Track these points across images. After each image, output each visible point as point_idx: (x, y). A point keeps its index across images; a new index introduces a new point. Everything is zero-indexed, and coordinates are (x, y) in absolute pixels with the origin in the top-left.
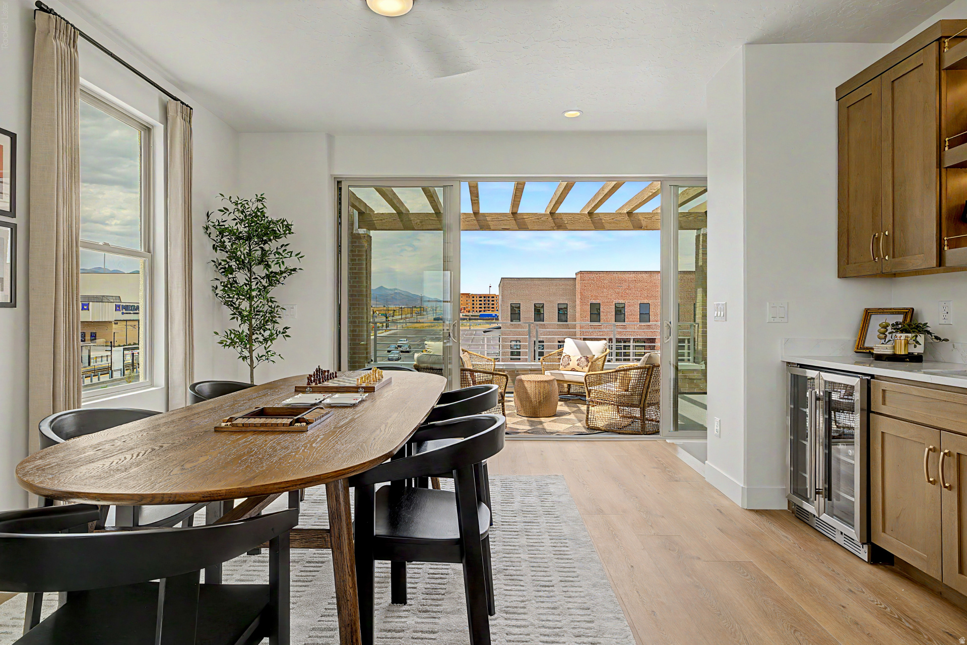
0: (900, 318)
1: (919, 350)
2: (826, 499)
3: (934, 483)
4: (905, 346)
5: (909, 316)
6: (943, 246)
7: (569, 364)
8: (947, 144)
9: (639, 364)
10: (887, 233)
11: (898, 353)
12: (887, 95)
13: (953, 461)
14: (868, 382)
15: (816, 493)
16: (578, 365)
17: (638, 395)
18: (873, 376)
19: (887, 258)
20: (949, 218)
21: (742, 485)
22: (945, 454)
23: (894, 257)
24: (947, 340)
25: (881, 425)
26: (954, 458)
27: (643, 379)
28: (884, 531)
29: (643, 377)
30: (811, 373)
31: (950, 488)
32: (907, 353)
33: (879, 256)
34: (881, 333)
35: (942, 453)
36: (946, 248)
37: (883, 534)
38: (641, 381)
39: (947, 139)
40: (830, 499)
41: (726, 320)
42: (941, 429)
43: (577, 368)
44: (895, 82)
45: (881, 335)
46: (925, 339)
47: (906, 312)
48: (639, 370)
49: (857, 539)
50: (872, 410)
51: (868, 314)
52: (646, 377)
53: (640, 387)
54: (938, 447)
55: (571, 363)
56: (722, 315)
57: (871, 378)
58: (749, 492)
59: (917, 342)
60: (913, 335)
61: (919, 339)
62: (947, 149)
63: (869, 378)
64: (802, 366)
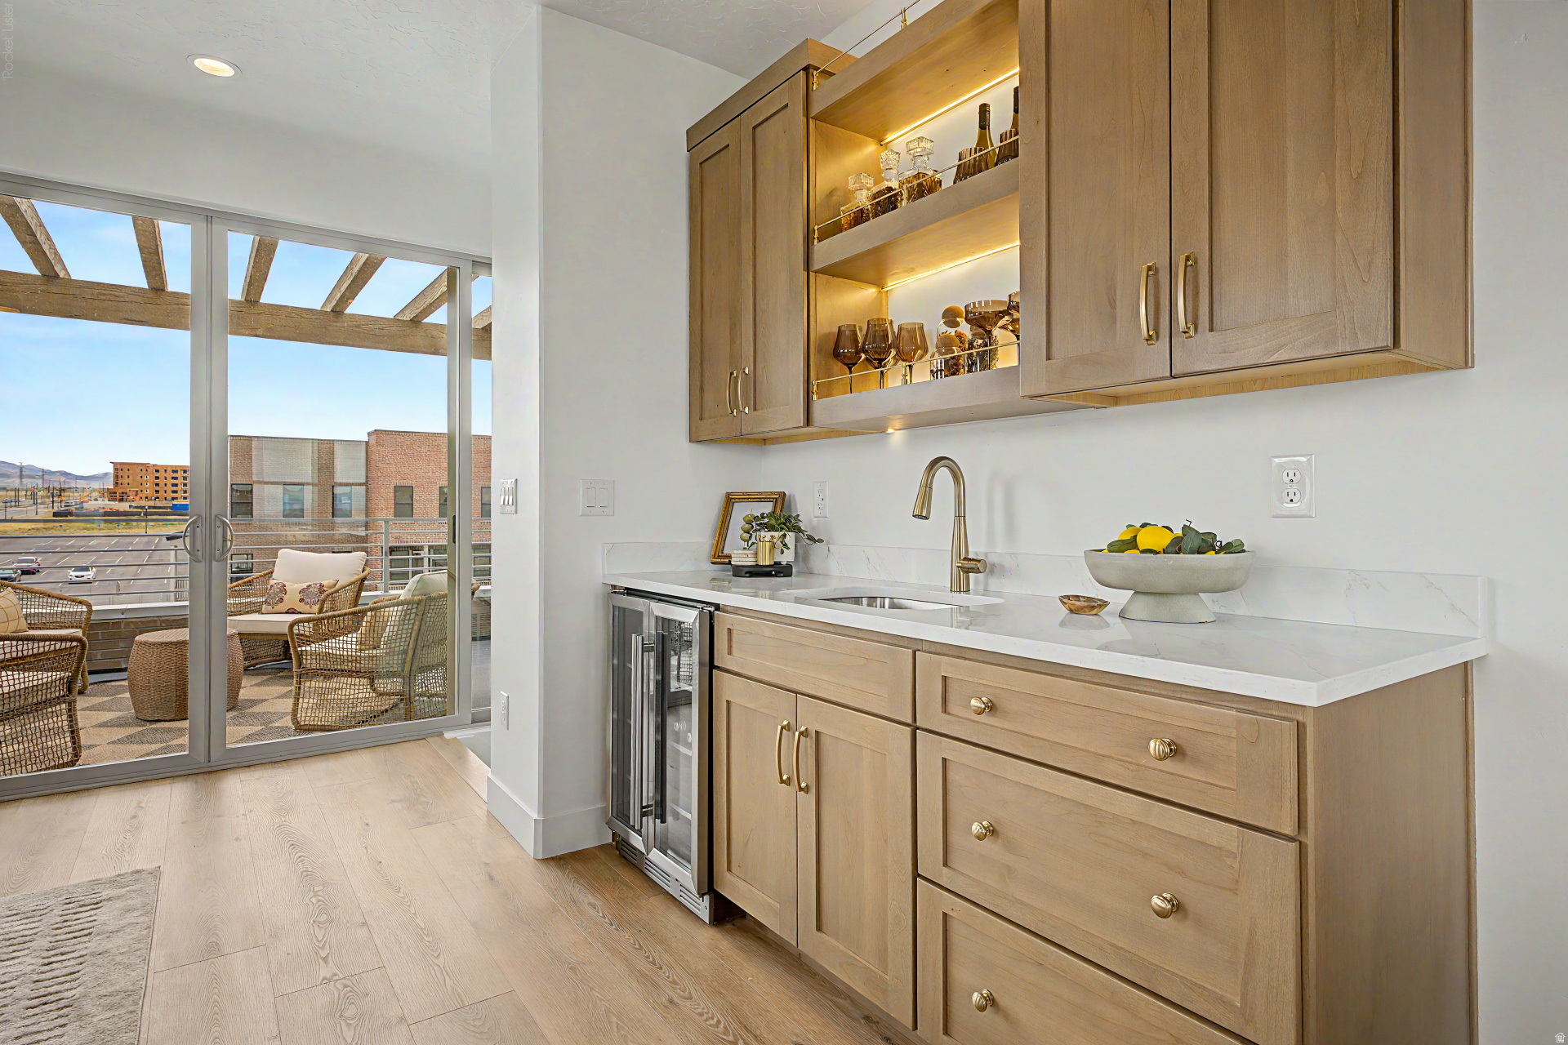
0: (767, 508)
1: (787, 557)
2: (658, 821)
3: (788, 782)
4: (770, 550)
5: (780, 501)
6: (811, 394)
7: (281, 600)
8: (816, 235)
9: (402, 594)
10: (747, 371)
11: (761, 563)
12: (747, 146)
13: (808, 744)
14: (711, 615)
15: (643, 815)
16: (301, 600)
17: (398, 655)
18: (717, 607)
19: (747, 410)
20: (819, 350)
21: (535, 816)
22: (801, 733)
23: (755, 409)
24: (821, 541)
25: (728, 688)
26: (811, 738)
27: (409, 624)
28: (729, 870)
29: (409, 620)
30: (639, 604)
31: (807, 790)
32: (772, 563)
33: (737, 407)
34: (745, 532)
35: (797, 733)
36: (815, 397)
37: (728, 875)
38: (406, 627)
39: (816, 228)
40: (663, 821)
41: (516, 512)
42: (796, 693)
43: (300, 607)
44: (758, 130)
45: (745, 535)
46: (797, 540)
47: (776, 499)
48: (400, 608)
49: (693, 888)
50: (716, 664)
51: (730, 501)
52: (414, 619)
53: (403, 640)
54: (793, 723)
55: (286, 598)
56: (510, 503)
57: (716, 610)
58: (546, 827)
59: (785, 545)
60: (782, 533)
61: (787, 540)
62: (816, 241)
63: (712, 609)
64: (630, 592)
